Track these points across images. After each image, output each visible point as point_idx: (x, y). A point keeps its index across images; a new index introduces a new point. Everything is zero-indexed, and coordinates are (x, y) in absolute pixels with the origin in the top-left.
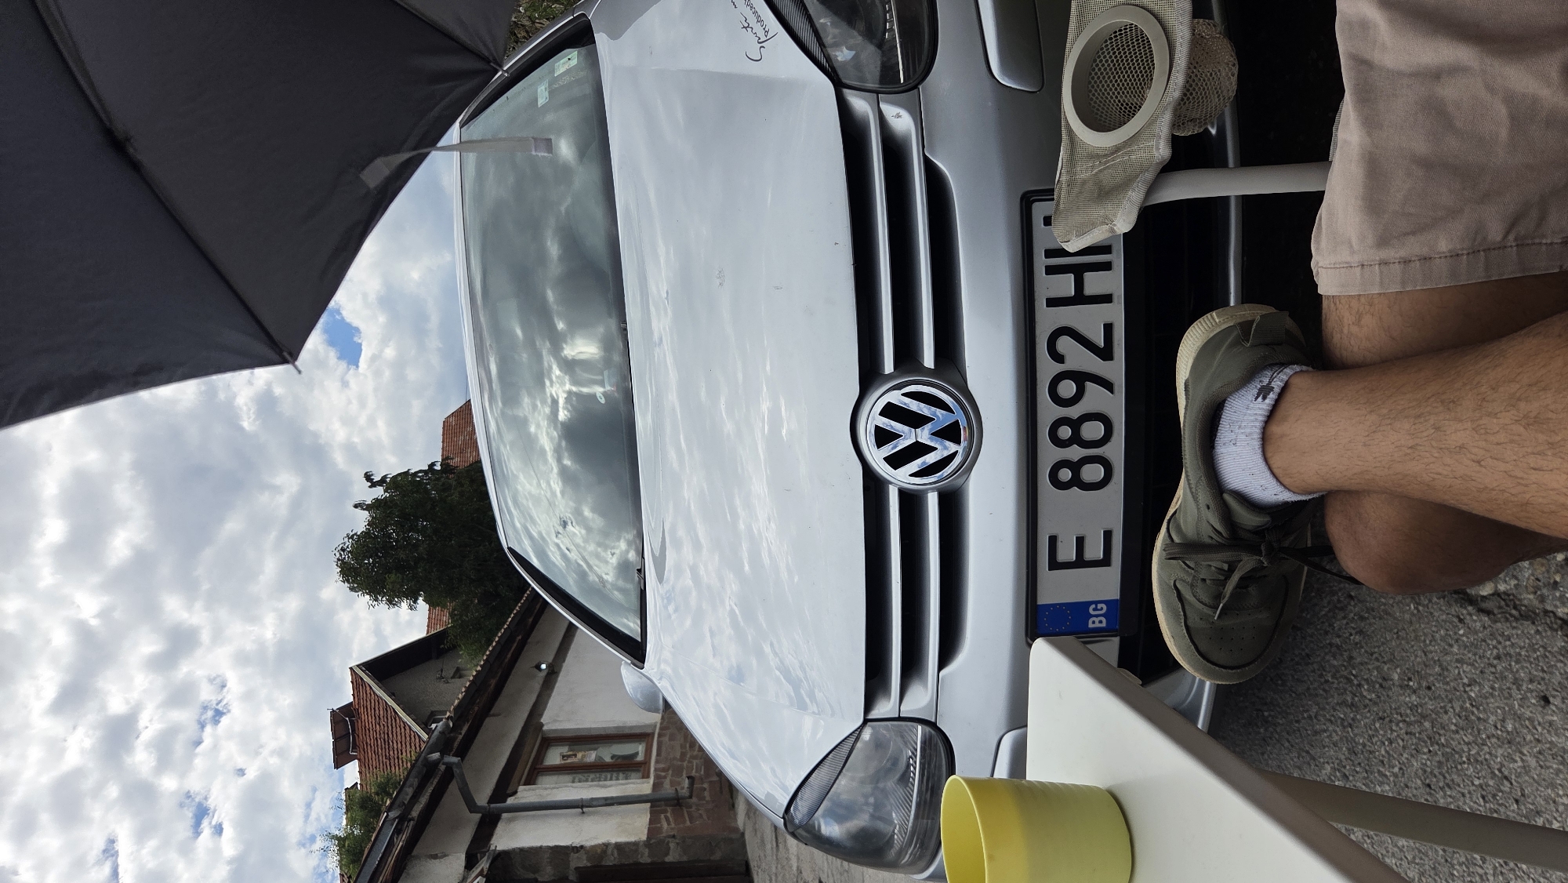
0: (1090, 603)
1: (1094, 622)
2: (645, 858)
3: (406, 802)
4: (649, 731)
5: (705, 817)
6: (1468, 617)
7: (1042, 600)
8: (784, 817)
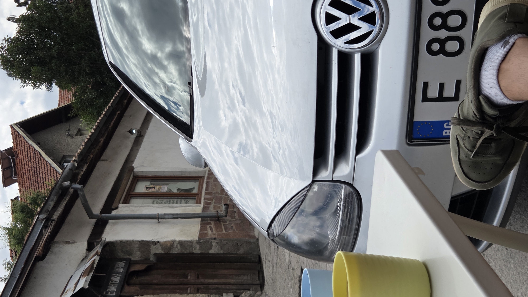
0: (444, 122)
1: (446, 133)
2: (197, 250)
3: (50, 210)
4: (202, 175)
5: (234, 228)
7: (417, 118)
8: (267, 231)
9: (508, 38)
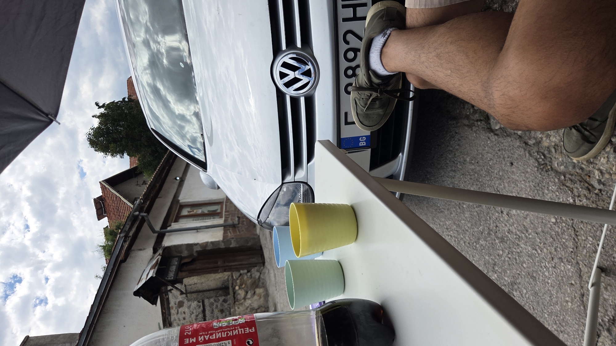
0: (360, 137)
1: (361, 144)
2: (222, 246)
3: (127, 230)
4: (222, 201)
5: (244, 230)
6: (491, 137)
7: (342, 137)
8: (257, 220)
9: (386, 31)
